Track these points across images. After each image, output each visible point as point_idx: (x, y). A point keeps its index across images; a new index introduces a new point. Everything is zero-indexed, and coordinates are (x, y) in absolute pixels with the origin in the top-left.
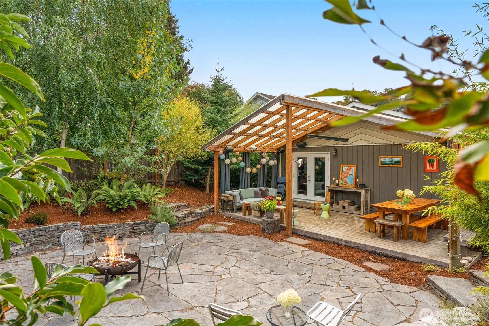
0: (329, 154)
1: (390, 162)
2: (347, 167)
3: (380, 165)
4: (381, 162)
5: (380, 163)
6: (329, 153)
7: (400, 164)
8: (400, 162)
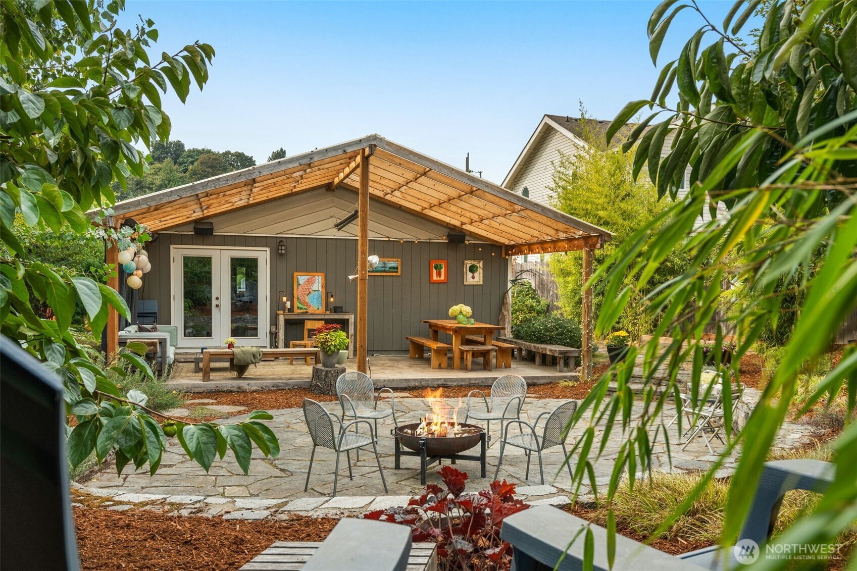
0: (268, 252)
1: (383, 269)
2: (307, 277)
6: (268, 249)
7: (397, 272)
8: (397, 268)
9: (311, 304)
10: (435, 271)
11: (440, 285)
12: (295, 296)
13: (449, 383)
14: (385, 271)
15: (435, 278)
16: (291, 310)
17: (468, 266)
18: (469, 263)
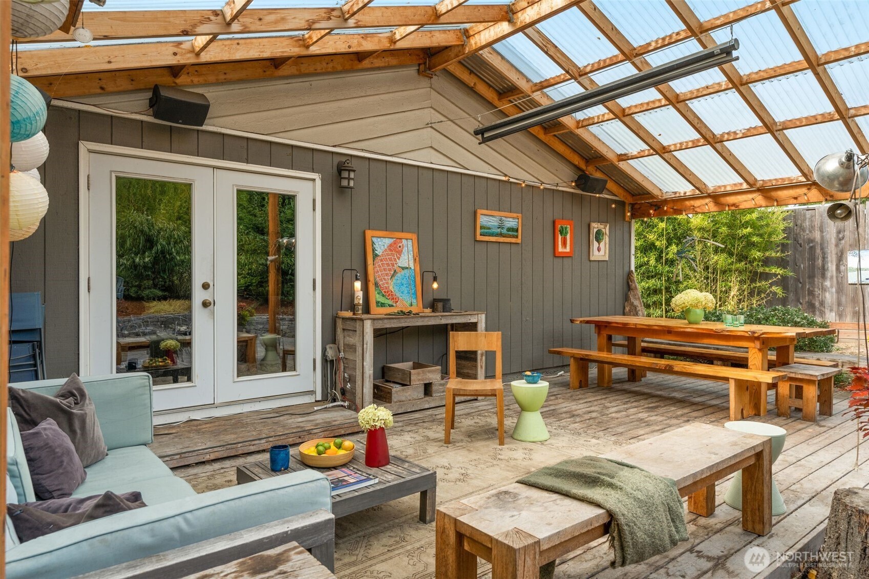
0: (319, 183)
1: (499, 230)
2: (388, 241)
3: (479, 238)
4: (482, 228)
5: (478, 231)
6: (316, 176)
7: (517, 237)
8: (517, 231)
10: (560, 237)
11: (565, 260)
14: (501, 235)
15: (560, 249)
18: (595, 226)
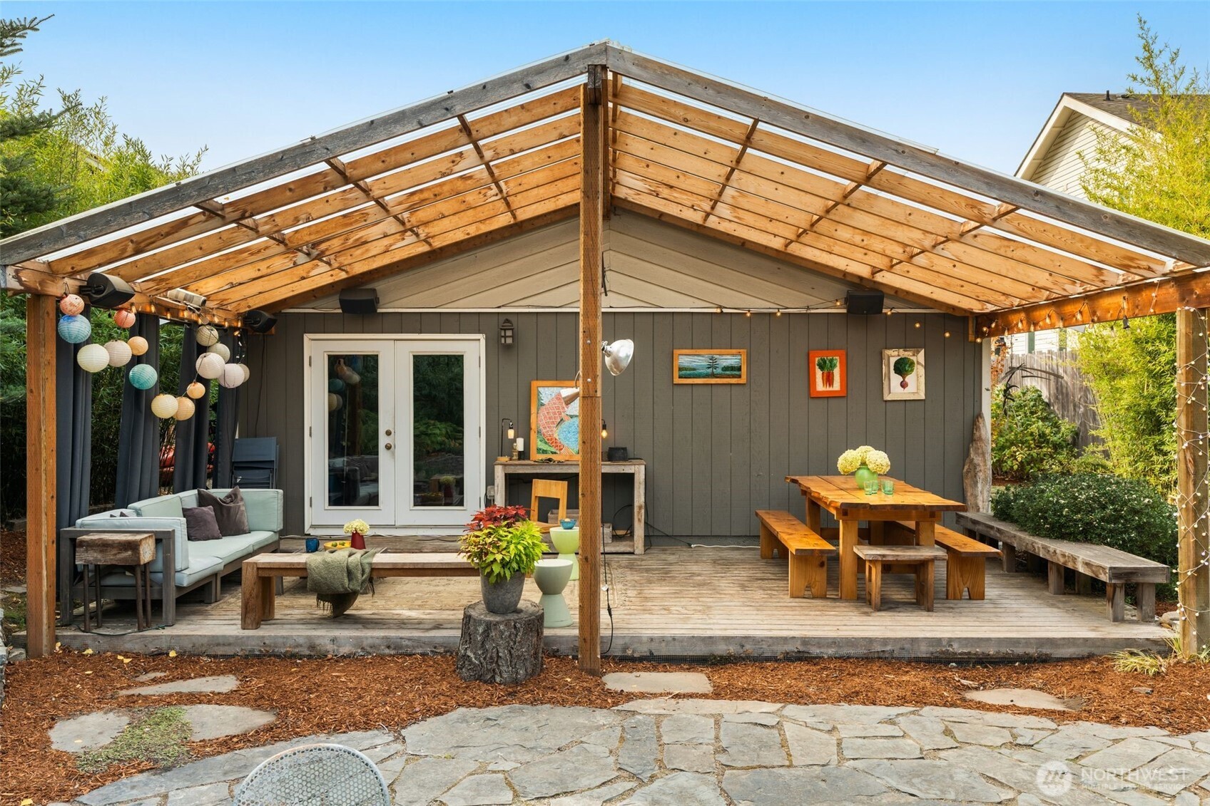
0: (483, 342)
1: (710, 371)
3: (677, 381)
4: (680, 369)
5: (676, 373)
6: (482, 337)
7: (740, 376)
8: (739, 369)
9: (565, 443)
10: (819, 373)
11: (831, 401)
12: (533, 426)
13: (815, 651)
14: (713, 376)
15: (820, 386)
16: (524, 455)
17: (893, 361)
18: (893, 356)
